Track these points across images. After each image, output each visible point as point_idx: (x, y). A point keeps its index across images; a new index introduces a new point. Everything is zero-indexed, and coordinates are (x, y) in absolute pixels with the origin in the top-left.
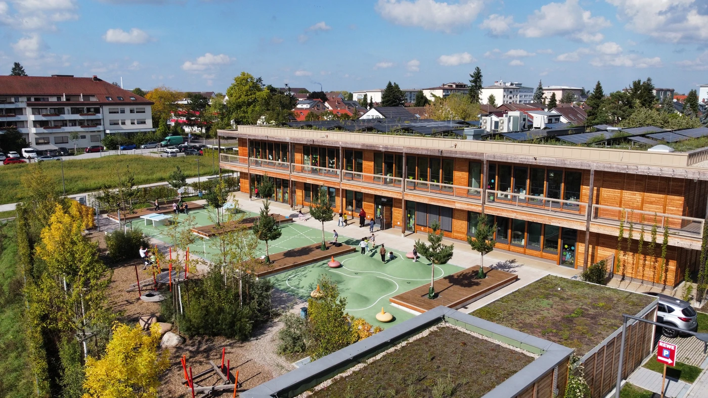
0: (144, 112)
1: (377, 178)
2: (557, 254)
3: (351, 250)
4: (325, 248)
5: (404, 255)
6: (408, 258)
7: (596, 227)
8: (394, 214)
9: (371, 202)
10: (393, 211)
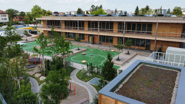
0: (6, 16)
1: (89, 29)
2: (144, 47)
3: (87, 50)
4: (79, 49)
5: (102, 50)
6: (103, 51)
7: (158, 38)
8: (95, 40)
9: (87, 37)
10: (94, 39)
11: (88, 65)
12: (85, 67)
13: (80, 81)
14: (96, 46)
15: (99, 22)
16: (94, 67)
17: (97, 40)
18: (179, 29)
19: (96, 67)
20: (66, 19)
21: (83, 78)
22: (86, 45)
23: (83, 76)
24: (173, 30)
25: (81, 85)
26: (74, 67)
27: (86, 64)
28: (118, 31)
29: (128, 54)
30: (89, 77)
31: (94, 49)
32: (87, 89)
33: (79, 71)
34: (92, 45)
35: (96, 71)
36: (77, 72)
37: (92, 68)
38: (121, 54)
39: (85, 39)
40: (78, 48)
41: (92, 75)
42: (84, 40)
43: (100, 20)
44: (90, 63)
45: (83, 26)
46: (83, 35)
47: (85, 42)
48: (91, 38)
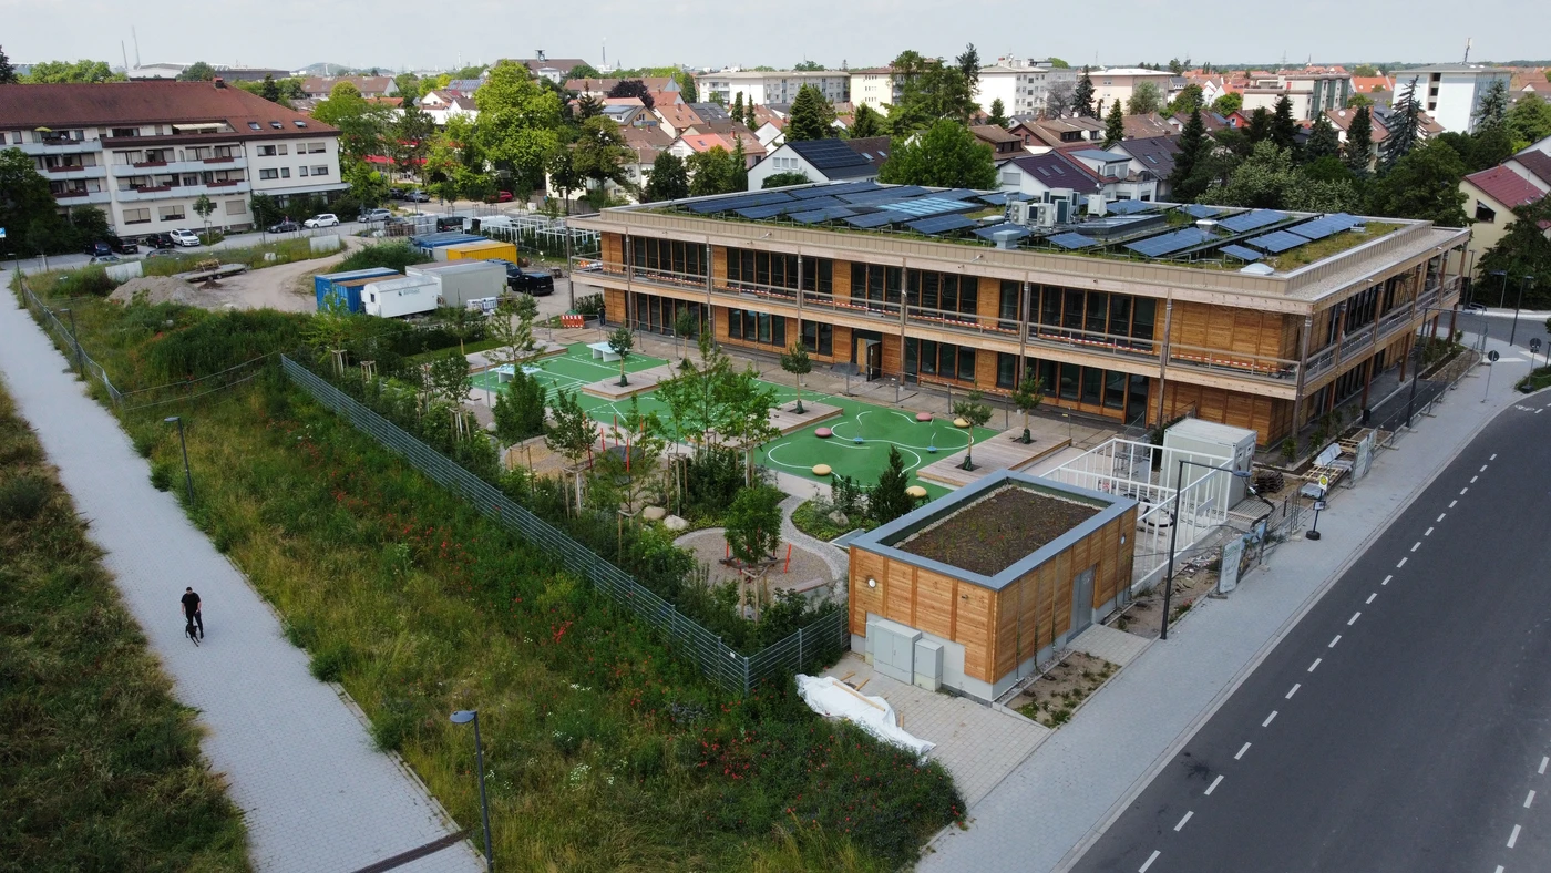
0: (323, 151)
1: (857, 303)
2: (1122, 409)
3: (837, 412)
4: (801, 411)
5: (913, 416)
6: (920, 421)
7: (1173, 372)
8: (884, 357)
9: (847, 338)
10: (883, 352)
11: (834, 485)
12: (825, 489)
13: (806, 536)
14: (884, 394)
15: (904, 270)
16: (860, 492)
17: (896, 359)
18: (1270, 332)
19: (864, 491)
20: (734, 243)
21: (816, 527)
22: (839, 384)
23: (816, 523)
24: (1242, 336)
25: (807, 549)
26: (784, 491)
27: (830, 478)
28: (1000, 323)
29: (1026, 439)
30: (838, 526)
31: (873, 408)
32: (828, 560)
33: (800, 503)
34: (871, 384)
35: (866, 508)
36: (794, 508)
37: (851, 494)
38: (995, 442)
39: (836, 351)
40: (795, 402)
41: (850, 520)
42: (831, 354)
43: (911, 264)
44: (845, 476)
45: (827, 286)
46: (825, 329)
47: (833, 366)
48: (863, 345)
